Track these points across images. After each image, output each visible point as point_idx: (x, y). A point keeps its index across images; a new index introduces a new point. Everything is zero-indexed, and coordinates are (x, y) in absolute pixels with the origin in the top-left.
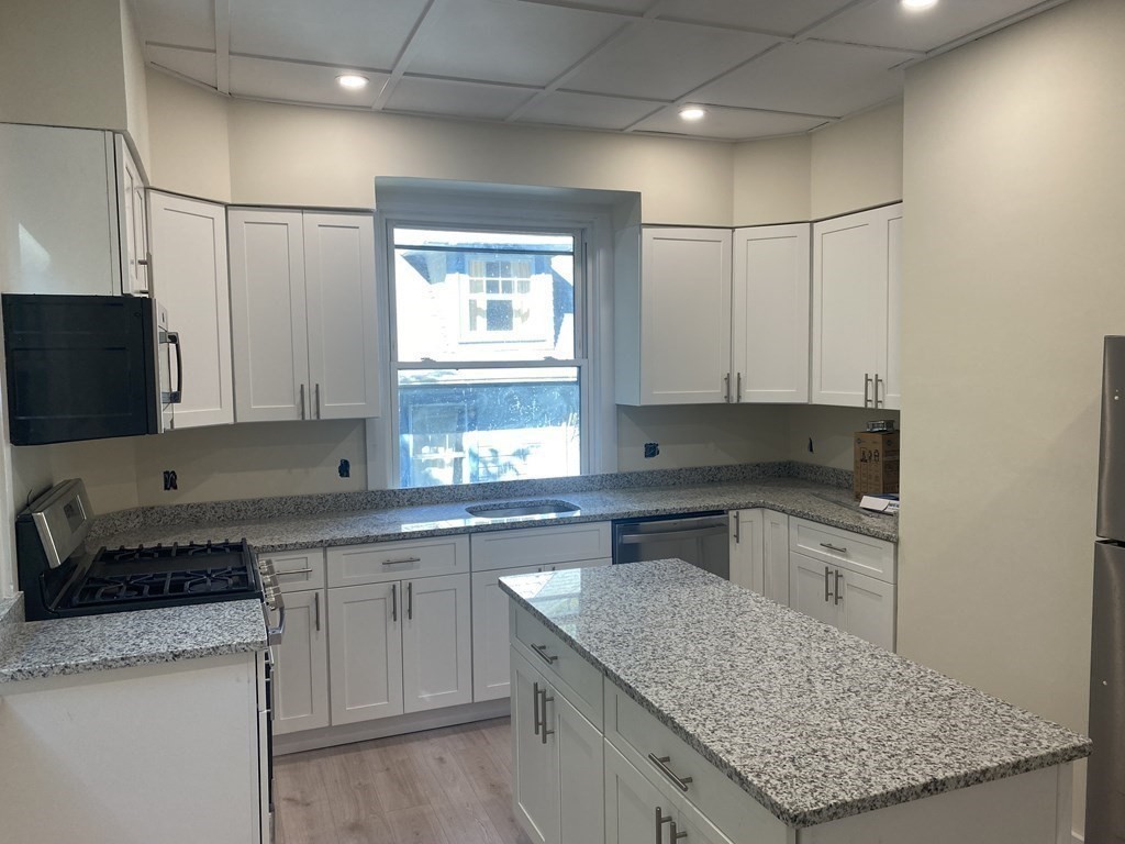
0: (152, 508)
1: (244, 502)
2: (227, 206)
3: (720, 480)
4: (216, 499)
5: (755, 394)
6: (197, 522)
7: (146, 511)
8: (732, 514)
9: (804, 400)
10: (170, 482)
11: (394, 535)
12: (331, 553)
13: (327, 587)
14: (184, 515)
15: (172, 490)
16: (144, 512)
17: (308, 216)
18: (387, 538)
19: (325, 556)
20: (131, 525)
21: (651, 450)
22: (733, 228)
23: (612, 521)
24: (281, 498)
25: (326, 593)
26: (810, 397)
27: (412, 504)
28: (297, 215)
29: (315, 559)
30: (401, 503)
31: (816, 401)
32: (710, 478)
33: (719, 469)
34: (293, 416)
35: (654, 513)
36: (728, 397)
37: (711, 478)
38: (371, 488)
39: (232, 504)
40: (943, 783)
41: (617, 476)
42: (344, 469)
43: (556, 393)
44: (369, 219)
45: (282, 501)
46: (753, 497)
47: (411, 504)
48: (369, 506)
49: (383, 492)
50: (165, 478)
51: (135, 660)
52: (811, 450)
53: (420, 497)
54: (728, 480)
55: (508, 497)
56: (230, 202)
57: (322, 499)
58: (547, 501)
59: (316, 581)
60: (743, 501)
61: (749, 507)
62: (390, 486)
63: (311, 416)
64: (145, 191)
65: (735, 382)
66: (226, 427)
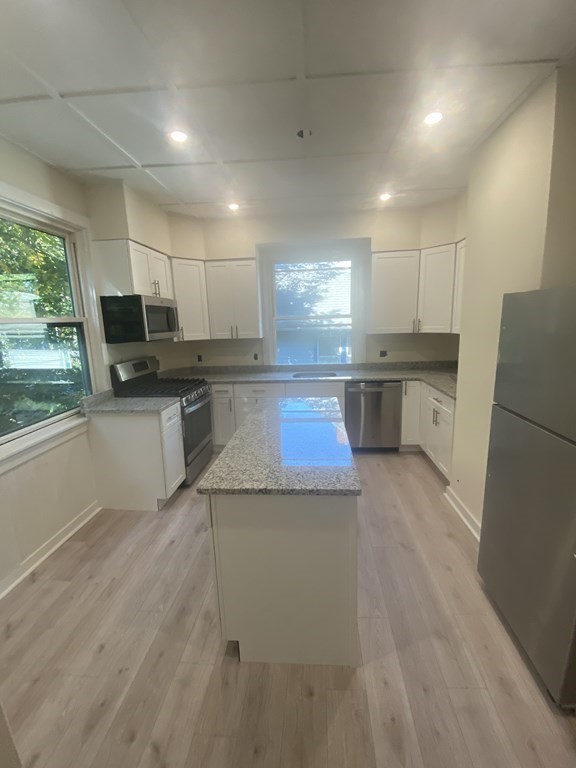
0: (194, 367)
2: (204, 261)
4: (214, 366)
5: (426, 329)
6: (208, 372)
7: (192, 368)
8: (404, 382)
9: (448, 332)
10: (200, 359)
11: (256, 381)
12: (236, 386)
13: (234, 397)
15: (201, 362)
17: (233, 262)
18: (254, 382)
19: (233, 386)
21: (383, 354)
22: (420, 250)
23: (346, 382)
25: (234, 399)
26: (451, 329)
28: (229, 262)
29: (229, 387)
30: (275, 370)
31: (453, 332)
34: (230, 337)
36: (414, 330)
37: (393, 367)
38: (265, 364)
39: (218, 367)
40: (270, 490)
41: (365, 364)
42: (256, 357)
44: (254, 261)
45: (234, 367)
46: (415, 377)
47: (279, 371)
48: (264, 371)
49: (269, 366)
50: (198, 357)
53: (282, 369)
56: (205, 259)
57: (248, 367)
59: (230, 395)
60: (410, 377)
61: (411, 380)
62: (272, 364)
63: (235, 337)
64: (169, 258)
65: (417, 323)
66: (207, 340)
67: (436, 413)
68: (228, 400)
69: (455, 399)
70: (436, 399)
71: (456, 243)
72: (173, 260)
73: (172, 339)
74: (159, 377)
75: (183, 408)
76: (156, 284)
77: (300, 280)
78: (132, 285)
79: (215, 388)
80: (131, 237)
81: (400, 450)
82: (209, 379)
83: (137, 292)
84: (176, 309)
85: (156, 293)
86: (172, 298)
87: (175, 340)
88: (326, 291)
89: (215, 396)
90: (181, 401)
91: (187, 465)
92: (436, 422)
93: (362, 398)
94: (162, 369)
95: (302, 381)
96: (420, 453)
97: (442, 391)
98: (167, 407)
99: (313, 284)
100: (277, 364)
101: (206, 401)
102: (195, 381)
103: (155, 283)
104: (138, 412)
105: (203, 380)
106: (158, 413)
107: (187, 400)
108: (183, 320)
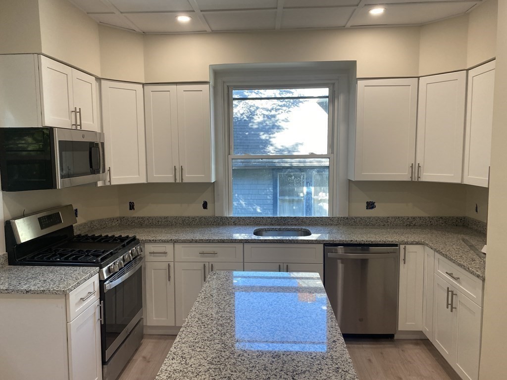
0: (124, 217)
1: (161, 218)
2: (143, 84)
3: (414, 225)
4: (149, 216)
5: (428, 176)
6: (141, 225)
7: (121, 219)
8: (402, 247)
9: (459, 181)
10: (132, 207)
11: (205, 240)
12: (177, 246)
13: (174, 262)
14: (136, 221)
15: (132, 210)
16: (120, 219)
17: (180, 87)
18: (201, 241)
19: (174, 246)
20: (114, 224)
21: (371, 205)
22: (418, 77)
23: (324, 244)
24: (176, 217)
25: (174, 263)
26: (462, 179)
27: (235, 224)
28: (174, 87)
29: (169, 248)
30: (230, 224)
31: (465, 182)
32: (409, 223)
33: (414, 218)
34: (172, 181)
35: (349, 242)
36: (412, 177)
38: (216, 215)
39: (156, 218)
41: (347, 218)
42: (205, 206)
43: (314, 172)
44: (207, 86)
48: (215, 224)
49: (222, 218)
50: (130, 205)
51: (10, 291)
52: (477, 211)
53: (239, 221)
54: (420, 226)
55: (284, 225)
56: (144, 82)
57: (194, 218)
58: (302, 229)
59: (170, 257)
60: (411, 239)
61: (412, 244)
62: (226, 215)
63: (178, 181)
64: (98, 79)
65: (415, 168)
66: (143, 184)
67: (451, 293)
68: (165, 265)
69: (484, 280)
70: (451, 275)
71: (467, 70)
72: (103, 81)
73: (96, 183)
74: (76, 232)
75: (102, 282)
76: (77, 112)
77: (257, 108)
78: (42, 113)
79: (149, 248)
80: (43, 52)
81: (396, 337)
82: (141, 236)
83: (48, 123)
84: (103, 144)
85: (76, 125)
86: (98, 130)
87: (100, 184)
88: (286, 120)
89: (149, 258)
90: (100, 273)
91: (104, 362)
92: (451, 306)
93: (340, 266)
94: (80, 220)
95: (265, 241)
96: (423, 341)
97: (460, 265)
98: (79, 284)
99: (273, 113)
100: (231, 215)
101: (137, 267)
102: (122, 239)
103: (75, 112)
104: (35, 292)
105: (134, 239)
106: (65, 294)
107: (109, 270)
108: (111, 158)
